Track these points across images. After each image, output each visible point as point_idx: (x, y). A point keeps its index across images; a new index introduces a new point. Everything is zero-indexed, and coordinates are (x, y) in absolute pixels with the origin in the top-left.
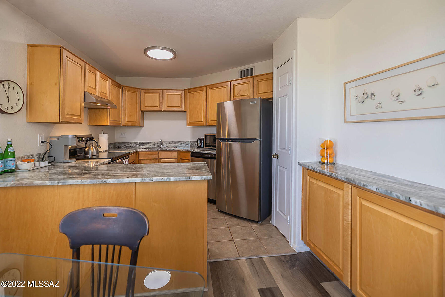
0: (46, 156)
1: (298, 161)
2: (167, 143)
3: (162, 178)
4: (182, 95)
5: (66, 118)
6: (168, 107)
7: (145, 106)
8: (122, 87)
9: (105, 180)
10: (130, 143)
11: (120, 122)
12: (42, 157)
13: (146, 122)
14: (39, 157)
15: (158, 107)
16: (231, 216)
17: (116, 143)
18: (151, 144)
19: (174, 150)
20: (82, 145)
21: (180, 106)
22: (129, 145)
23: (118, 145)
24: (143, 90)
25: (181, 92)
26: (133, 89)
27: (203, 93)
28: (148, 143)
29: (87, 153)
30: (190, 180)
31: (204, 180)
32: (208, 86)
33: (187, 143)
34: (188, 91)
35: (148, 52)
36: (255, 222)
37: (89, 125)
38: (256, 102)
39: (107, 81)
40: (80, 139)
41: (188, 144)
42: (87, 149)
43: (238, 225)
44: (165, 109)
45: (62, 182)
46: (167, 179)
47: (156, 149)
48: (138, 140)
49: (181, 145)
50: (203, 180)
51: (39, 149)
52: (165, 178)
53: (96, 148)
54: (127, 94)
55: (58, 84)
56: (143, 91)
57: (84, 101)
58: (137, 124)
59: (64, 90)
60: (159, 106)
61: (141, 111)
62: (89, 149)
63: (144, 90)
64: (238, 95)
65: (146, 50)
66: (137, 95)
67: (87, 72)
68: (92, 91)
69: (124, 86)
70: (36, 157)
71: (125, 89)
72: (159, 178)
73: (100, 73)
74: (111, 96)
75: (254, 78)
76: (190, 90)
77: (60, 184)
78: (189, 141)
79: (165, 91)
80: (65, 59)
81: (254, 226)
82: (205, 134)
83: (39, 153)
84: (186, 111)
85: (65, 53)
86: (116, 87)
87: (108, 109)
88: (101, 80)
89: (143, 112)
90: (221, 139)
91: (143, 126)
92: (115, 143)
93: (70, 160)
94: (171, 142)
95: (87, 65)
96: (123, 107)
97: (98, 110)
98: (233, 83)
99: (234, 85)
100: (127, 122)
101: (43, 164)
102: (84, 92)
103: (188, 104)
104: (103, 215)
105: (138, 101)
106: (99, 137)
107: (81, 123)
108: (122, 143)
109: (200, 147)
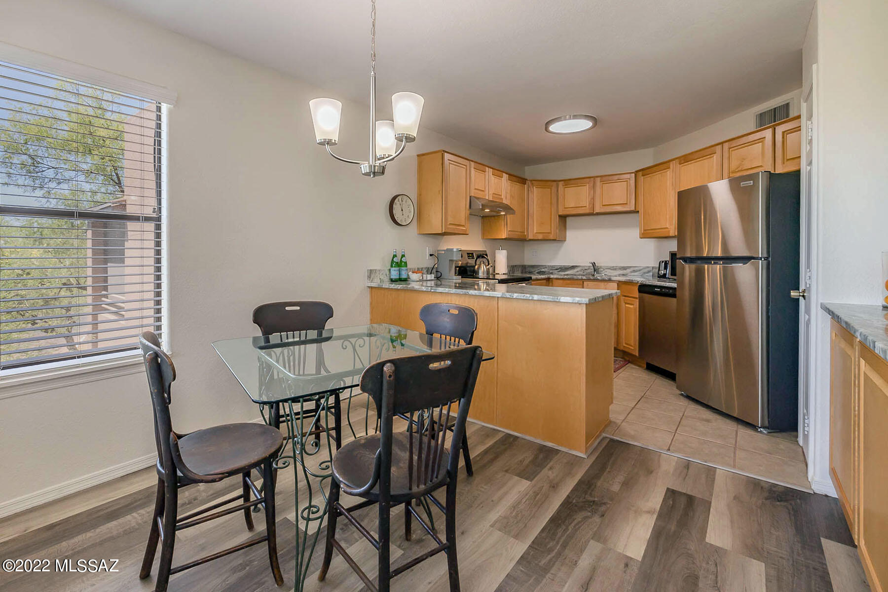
0: (434, 270)
1: (820, 301)
2: (606, 269)
3: (523, 295)
4: (631, 182)
5: (448, 228)
6: (603, 205)
7: (565, 208)
8: (527, 182)
9: (468, 291)
10: (545, 267)
11: (525, 234)
12: (430, 271)
13: (570, 234)
14: (427, 271)
15: (586, 207)
16: (703, 407)
17: (525, 265)
18: (578, 269)
19: (610, 280)
20: (471, 262)
21: (626, 202)
22: (543, 270)
23: (528, 270)
24: (561, 182)
25: (628, 176)
26: (545, 183)
27: (669, 173)
28: (573, 267)
29: (477, 272)
30: (558, 301)
31: (577, 303)
32: (676, 158)
33: (646, 270)
34: (641, 173)
35: (551, 126)
36: (753, 427)
37: (483, 238)
38: (752, 182)
39: (502, 177)
40: (470, 255)
41: (649, 272)
42: (476, 267)
43: (708, 421)
44: (597, 210)
45: (434, 289)
46: (529, 297)
47: (580, 277)
48: (558, 262)
49: (633, 274)
50: (575, 303)
51: (428, 262)
52: (528, 295)
53: (487, 267)
54: (536, 192)
55: (441, 192)
56: (561, 184)
57: (470, 208)
58: (551, 237)
59: (446, 197)
60: (588, 207)
61: (560, 216)
62: (478, 268)
63: (563, 182)
64: (740, 169)
65: (548, 124)
66: (551, 190)
67: (473, 170)
68: (479, 194)
69: (531, 181)
70: (425, 271)
71: (533, 184)
72: (520, 295)
73: (491, 170)
74: (508, 196)
75: (775, 128)
76: (645, 172)
77: (432, 291)
78: (650, 267)
79: (599, 179)
80: (446, 162)
81: (744, 433)
82: (670, 252)
83: (429, 266)
84: (638, 211)
85: (447, 156)
86: (518, 184)
87: (502, 215)
88: (493, 177)
89: (563, 218)
90: (685, 260)
91: (565, 241)
92: (523, 266)
93: (455, 277)
94: (613, 267)
95: (472, 164)
96: (531, 212)
97: (493, 218)
98: (726, 146)
99: (731, 150)
100: (536, 233)
101: (430, 277)
102: (470, 197)
103: (641, 198)
104: (449, 311)
105: (554, 201)
106: (496, 255)
107: (467, 234)
108: (533, 266)
109: (664, 276)
